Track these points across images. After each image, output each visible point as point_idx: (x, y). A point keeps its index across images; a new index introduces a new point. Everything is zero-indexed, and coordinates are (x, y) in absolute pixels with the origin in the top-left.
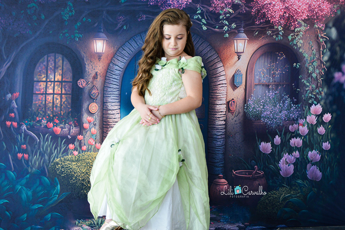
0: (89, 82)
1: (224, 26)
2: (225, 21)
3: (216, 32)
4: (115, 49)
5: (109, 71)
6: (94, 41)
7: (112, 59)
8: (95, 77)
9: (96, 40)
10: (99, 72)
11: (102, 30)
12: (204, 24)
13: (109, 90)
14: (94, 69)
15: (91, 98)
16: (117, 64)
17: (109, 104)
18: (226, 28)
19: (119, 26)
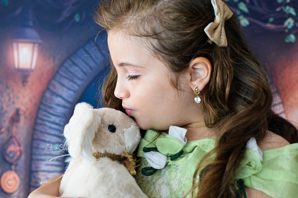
0: (3, 130)
1: (285, 19)
2: (288, 8)
3: (268, 32)
4: (57, 62)
5: (42, 107)
6: (15, 45)
7: (49, 83)
8: (15, 119)
9: (18, 42)
10: (23, 108)
11: (31, 23)
12: (243, 13)
13: (42, 145)
14: (13, 103)
15: (6, 161)
16: (60, 92)
17: (43, 175)
18: (289, 23)
19: (66, 14)
